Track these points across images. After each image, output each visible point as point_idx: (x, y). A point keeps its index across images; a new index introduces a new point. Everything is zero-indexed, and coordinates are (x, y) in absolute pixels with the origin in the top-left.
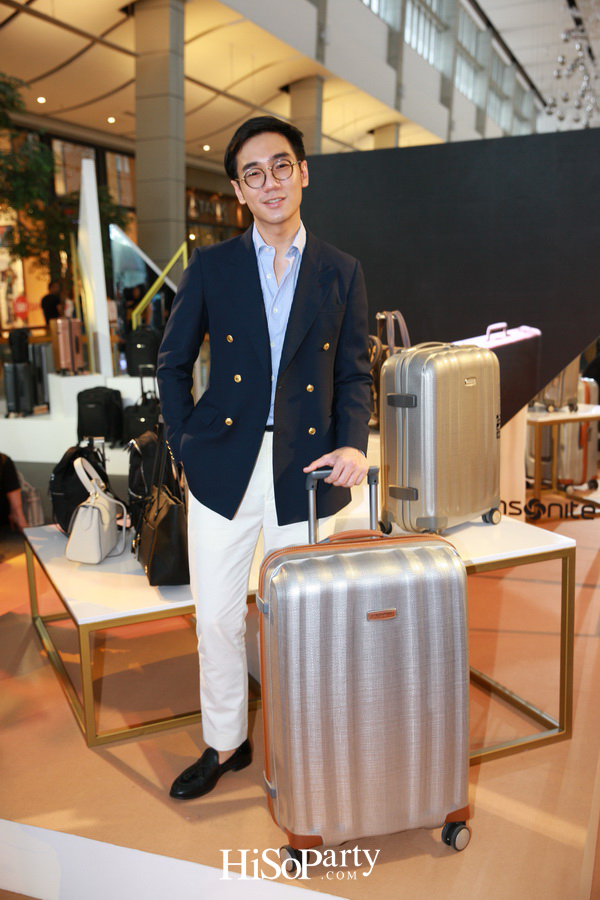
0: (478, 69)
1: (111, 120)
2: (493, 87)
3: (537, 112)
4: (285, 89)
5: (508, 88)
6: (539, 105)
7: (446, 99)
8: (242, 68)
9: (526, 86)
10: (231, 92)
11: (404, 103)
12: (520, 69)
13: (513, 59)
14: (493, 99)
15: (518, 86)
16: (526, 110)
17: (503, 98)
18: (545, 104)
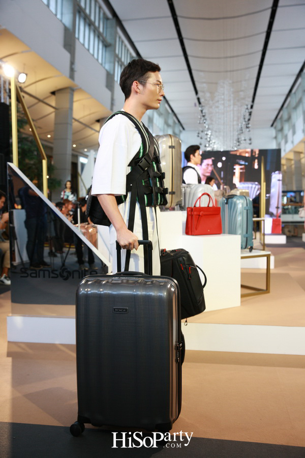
0: (160, 114)
1: (49, 136)
2: (166, 123)
3: (180, 131)
4: (98, 121)
6: (181, 129)
8: (87, 113)
9: (177, 121)
10: (81, 120)
12: (175, 115)
13: (173, 111)
14: (166, 126)
15: (174, 122)
16: (177, 131)
17: (168, 125)
18: (184, 129)
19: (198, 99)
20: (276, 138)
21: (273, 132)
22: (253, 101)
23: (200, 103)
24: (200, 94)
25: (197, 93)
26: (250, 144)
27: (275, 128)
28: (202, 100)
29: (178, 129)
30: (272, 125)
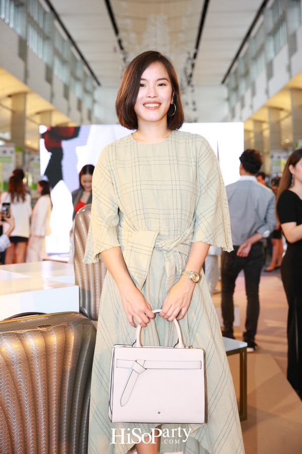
0: (64, 62)
2: (73, 75)
3: (94, 88)
5: (79, 73)
6: (95, 84)
7: (49, 79)
9: (88, 73)
11: (30, 81)
12: (86, 63)
13: (82, 57)
14: (72, 80)
15: (85, 74)
16: (89, 86)
17: (77, 79)
18: (99, 84)
19: (120, 42)
20: (228, 99)
21: (224, 91)
22: (197, 47)
23: (122, 48)
24: (122, 35)
25: (117, 32)
26: (195, 110)
27: (228, 86)
28: (124, 44)
29: (90, 83)
30: (223, 82)
